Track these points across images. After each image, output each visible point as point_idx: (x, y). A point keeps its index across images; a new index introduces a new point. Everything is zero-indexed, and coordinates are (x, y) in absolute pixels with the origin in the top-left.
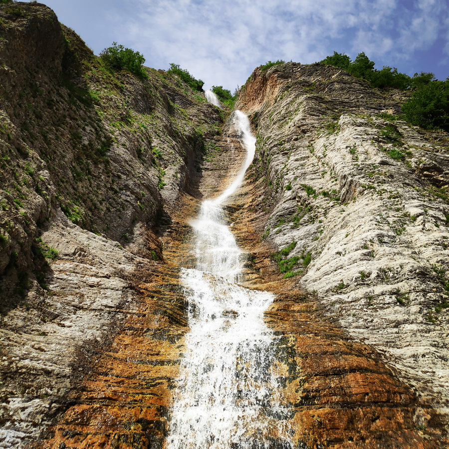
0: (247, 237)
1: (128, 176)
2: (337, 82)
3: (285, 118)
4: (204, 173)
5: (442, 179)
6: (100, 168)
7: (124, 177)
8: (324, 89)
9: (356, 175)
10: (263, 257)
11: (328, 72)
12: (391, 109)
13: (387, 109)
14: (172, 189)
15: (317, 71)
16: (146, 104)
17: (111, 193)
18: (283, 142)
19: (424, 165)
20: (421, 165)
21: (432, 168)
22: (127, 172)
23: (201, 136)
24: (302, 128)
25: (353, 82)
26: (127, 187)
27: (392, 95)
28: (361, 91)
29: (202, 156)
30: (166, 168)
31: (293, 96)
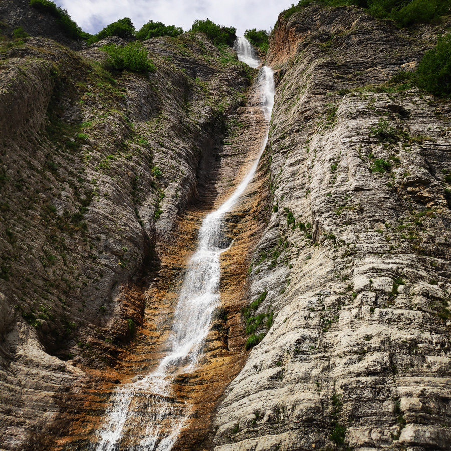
0: (235, 271)
1: (107, 234)
2: (355, 34)
3: (293, 95)
4: (224, 161)
5: (427, 195)
6: (77, 238)
7: (103, 236)
8: (341, 44)
9: (324, 213)
10: (235, 311)
11: (349, 18)
12: (414, 60)
13: (409, 62)
14: (168, 217)
15: (337, 16)
17: (88, 263)
18: (285, 135)
19: (408, 179)
20: (405, 180)
21: (417, 182)
22: (106, 230)
23: (221, 113)
24: (306, 115)
25: (374, 29)
26: (107, 248)
27: (421, 34)
28: (382, 40)
29: (222, 139)
30: (166, 187)
31: (305, 61)
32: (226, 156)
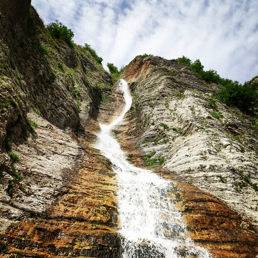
0: (126, 147)
1: (63, 99)
2: (184, 72)
3: (152, 87)
4: (100, 111)
5: (237, 132)
6: (49, 91)
7: (61, 99)
8: (176, 75)
9: (194, 121)
10: (137, 157)
11: (179, 66)
12: (211, 93)
13: (209, 93)
14: (85, 114)
15: (173, 64)
16: (72, 62)
17: (53, 107)
18: (151, 100)
19: (229, 123)
20: (227, 123)
21: (233, 125)
22: (63, 97)
23: (100, 89)
24: (162, 94)
25: (192, 74)
26: (62, 105)
27: (212, 86)
28: (196, 80)
29: (100, 101)
30: (82, 101)
31: (158, 75)
32: (102, 109)
